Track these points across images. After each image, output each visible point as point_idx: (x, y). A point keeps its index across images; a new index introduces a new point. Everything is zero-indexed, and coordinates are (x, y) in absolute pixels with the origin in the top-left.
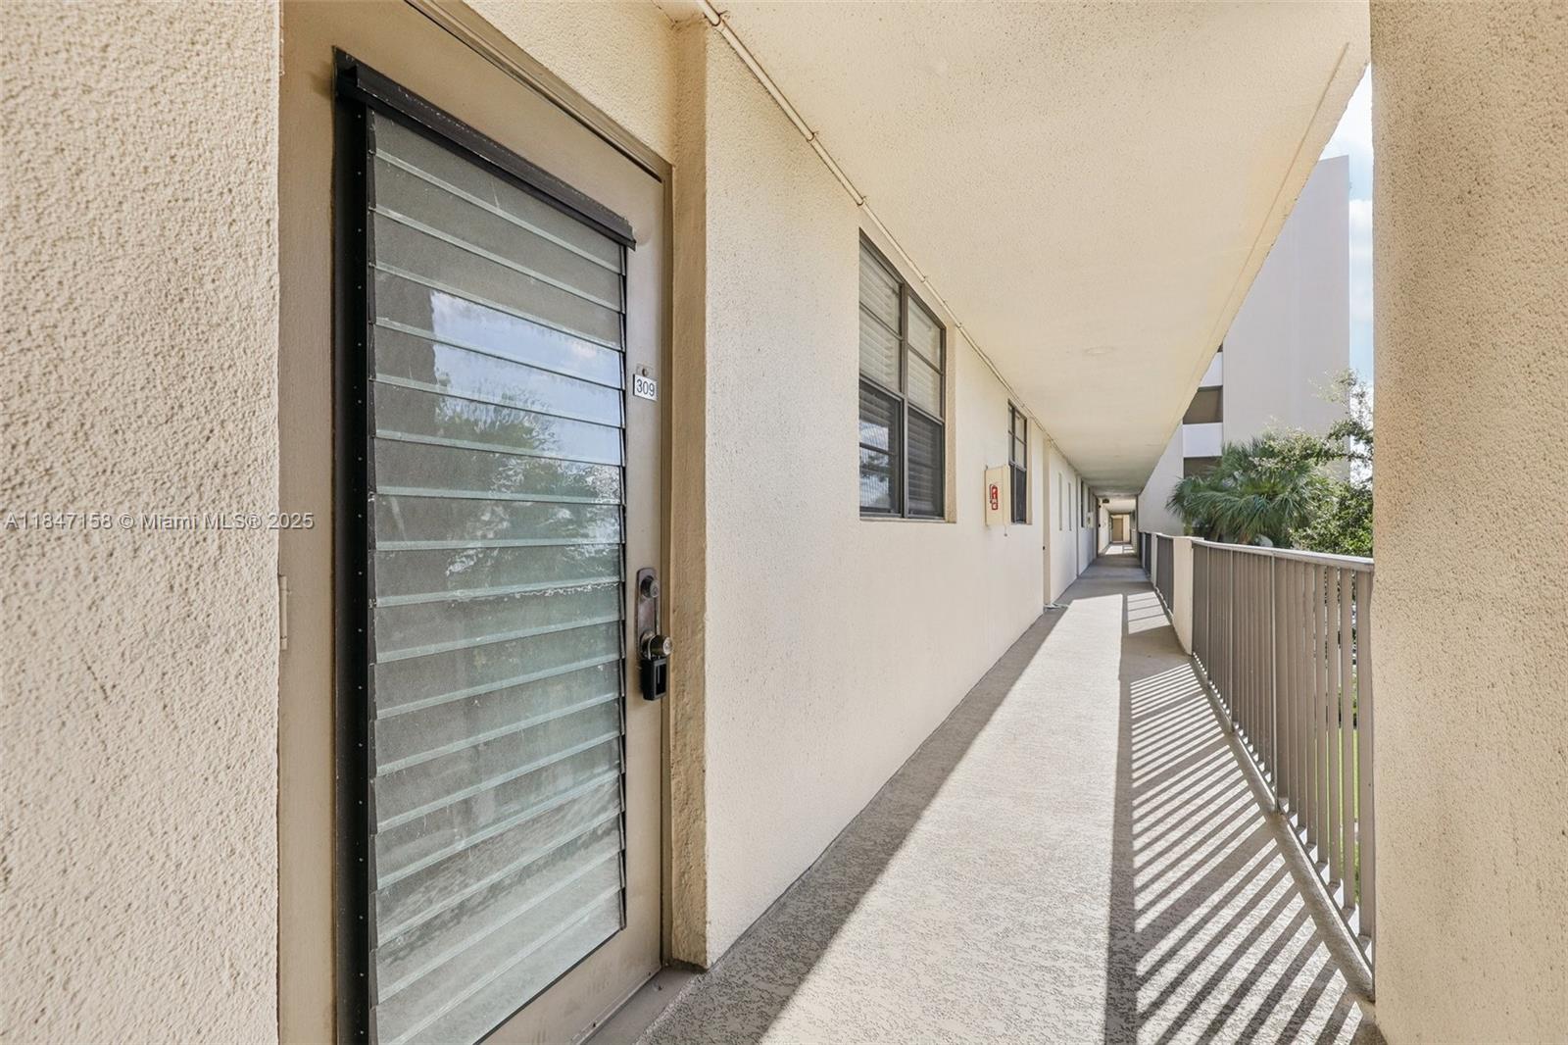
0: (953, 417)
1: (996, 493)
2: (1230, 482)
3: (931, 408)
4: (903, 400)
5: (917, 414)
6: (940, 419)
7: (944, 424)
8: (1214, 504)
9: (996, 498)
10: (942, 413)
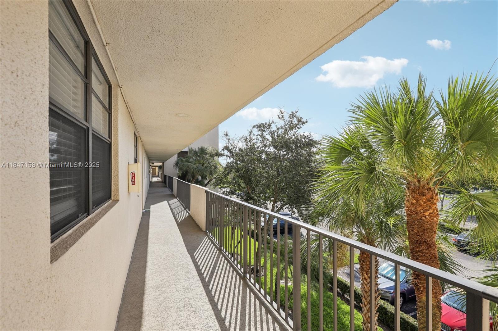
0: (117, 139)
1: (134, 176)
2: (191, 160)
3: (103, 132)
4: (88, 128)
5: (96, 137)
6: (108, 139)
7: (111, 143)
8: (188, 167)
9: (134, 179)
10: (110, 136)
